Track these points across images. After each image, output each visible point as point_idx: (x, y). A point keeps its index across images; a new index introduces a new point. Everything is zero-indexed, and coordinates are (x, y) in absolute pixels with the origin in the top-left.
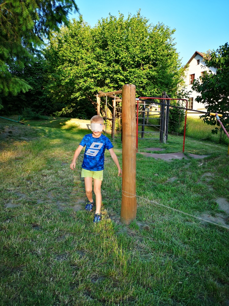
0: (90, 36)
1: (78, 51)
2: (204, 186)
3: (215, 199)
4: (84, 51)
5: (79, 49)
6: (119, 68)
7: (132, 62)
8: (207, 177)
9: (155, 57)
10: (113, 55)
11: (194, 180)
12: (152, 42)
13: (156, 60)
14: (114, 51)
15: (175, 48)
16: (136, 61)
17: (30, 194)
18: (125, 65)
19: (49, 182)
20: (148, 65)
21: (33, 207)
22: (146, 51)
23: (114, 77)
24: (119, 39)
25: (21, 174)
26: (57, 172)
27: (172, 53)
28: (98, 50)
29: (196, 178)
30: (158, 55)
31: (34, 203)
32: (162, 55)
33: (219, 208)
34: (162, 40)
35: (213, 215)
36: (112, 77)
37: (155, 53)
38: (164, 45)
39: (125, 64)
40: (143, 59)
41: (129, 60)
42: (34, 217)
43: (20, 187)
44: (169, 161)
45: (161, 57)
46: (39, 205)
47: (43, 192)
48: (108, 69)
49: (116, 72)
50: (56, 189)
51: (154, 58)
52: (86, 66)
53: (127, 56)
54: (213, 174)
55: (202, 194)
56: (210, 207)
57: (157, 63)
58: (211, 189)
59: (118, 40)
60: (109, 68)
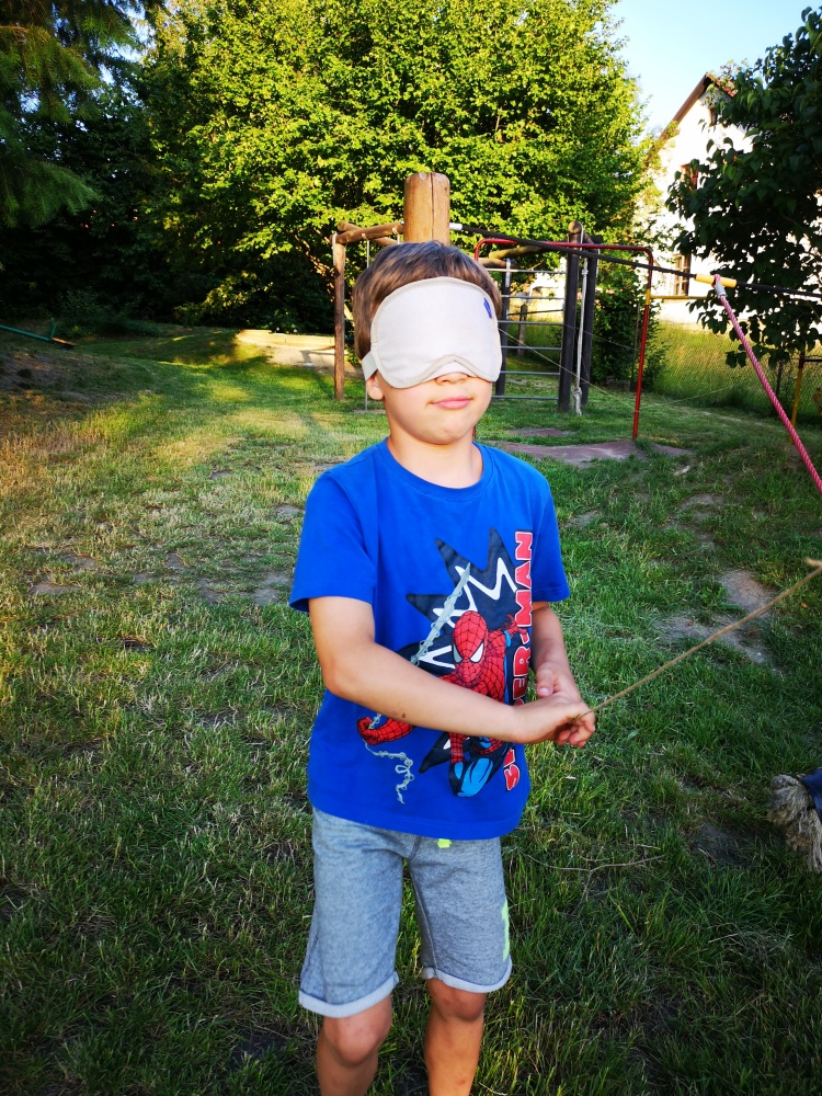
0: (304, 9)
1: (262, 71)
2: (686, 535)
3: (717, 573)
4: (284, 70)
5: (266, 61)
6: (412, 133)
7: (461, 113)
8: (700, 508)
9: (546, 94)
10: (392, 85)
11: (655, 517)
12: (538, 35)
13: (553, 102)
14: (393, 66)
15: (625, 59)
16: (475, 108)
17: (108, 559)
18: (437, 125)
19: (169, 525)
20: (522, 123)
21: (123, 593)
22: (515, 67)
23: (395, 169)
24: (411, 20)
25: (73, 503)
26: (194, 498)
27: (610, 79)
28: (336, 64)
29: (662, 512)
30: (560, 87)
31: (123, 583)
32: (573, 84)
33: (725, 600)
34: (572, 27)
35: (704, 620)
36: (387, 170)
37: (547, 77)
38: (580, 47)
39: (437, 120)
40: (502, 100)
41: (452, 102)
42: (126, 620)
43: (72, 539)
44: (581, 466)
45: (571, 93)
46: (140, 587)
47: (152, 554)
48: (374, 140)
49: (403, 151)
50: (193, 544)
51: (542, 95)
52: (293, 125)
53: (443, 90)
54: (719, 500)
55: (676, 561)
56: (698, 597)
57: (557, 116)
58: (708, 546)
59: (408, 26)
60: (378, 134)
